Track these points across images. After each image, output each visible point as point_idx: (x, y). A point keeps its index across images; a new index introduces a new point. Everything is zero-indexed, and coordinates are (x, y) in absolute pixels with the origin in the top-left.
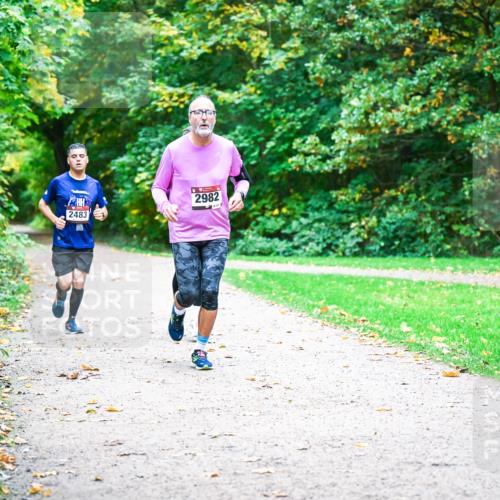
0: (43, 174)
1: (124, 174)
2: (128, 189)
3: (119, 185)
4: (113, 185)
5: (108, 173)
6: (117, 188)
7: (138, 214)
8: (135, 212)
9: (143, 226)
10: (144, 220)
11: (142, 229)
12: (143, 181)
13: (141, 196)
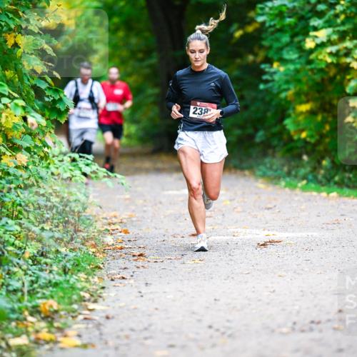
0: (121, 34)
1: (281, 30)
2: (292, 61)
3: (271, 54)
4: (262, 54)
5: (250, 29)
6: (269, 61)
7: (312, 113)
8: (304, 108)
9: (322, 136)
10: (324, 122)
11: (318, 143)
12: (321, 45)
13: (318, 77)
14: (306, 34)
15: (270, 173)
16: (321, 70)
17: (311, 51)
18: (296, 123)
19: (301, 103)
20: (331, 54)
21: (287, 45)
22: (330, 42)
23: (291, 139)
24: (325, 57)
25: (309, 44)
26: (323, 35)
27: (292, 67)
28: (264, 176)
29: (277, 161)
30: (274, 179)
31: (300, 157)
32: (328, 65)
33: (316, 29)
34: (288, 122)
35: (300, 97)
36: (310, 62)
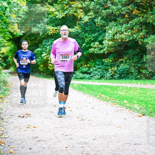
0: (13, 54)
1: (38, 54)
3: (37, 57)
7: (43, 66)
8: (42, 66)
9: (44, 70)
10: (45, 68)
11: (44, 71)
12: (44, 56)
13: (44, 61)
14: (42, 54)
15: (36, 76)
16: (44, 60)
17: (43, 57)
18: (40, 68)
19: (41, 65)
20: (46, 57)
21: (39, 56)
22: (46, 56)
23: (40, 70)
24: (45, 58)
25: (42, 56)
26: (45, 54)
27: (40, 59)
28: (35, 76)
29: (37, 74)
30: (37, 77)
31: (41, 73)
32: (46, 59)
33: (43, 53)
34: (39, 68)
35: (41, 64)
36: (43, 59)
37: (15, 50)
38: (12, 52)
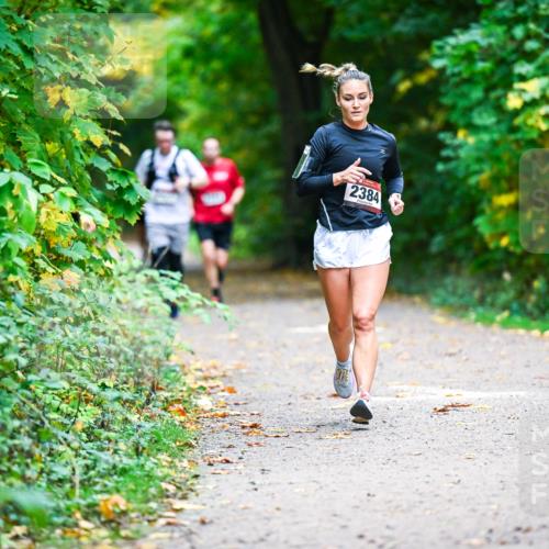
14: (509, 87)
15: (453, 300)
16: (532, 142)
17: (516, 113)
18: (493, 223)
19: (500, 192)
20: (546, 117)
21: (480, 103)
22: (544, 99)
23: (485, 248)
24: (538, 122)
25: (513, 102)
26: (534, 88)
27: (486, 137)
28: (443, 304)
29: (462, 282)
30: (459, 310)
31: (499, 275)
32: (543, 134)
33: (523, 78)
34: (481, 223)
35: (499, 183)
36: (513, 130)
37: (234, 49)
38: (216, 65)
